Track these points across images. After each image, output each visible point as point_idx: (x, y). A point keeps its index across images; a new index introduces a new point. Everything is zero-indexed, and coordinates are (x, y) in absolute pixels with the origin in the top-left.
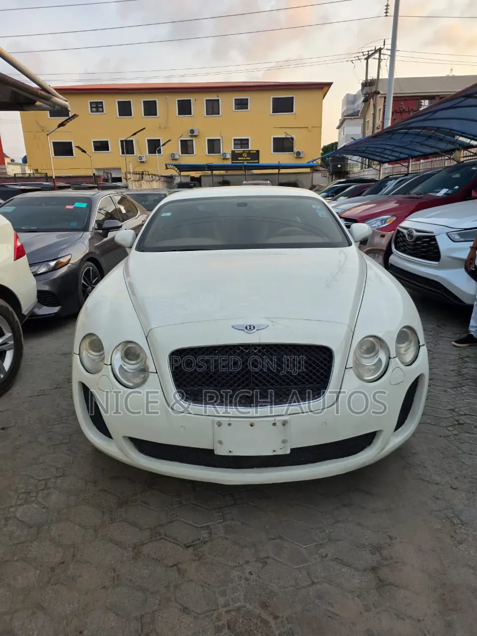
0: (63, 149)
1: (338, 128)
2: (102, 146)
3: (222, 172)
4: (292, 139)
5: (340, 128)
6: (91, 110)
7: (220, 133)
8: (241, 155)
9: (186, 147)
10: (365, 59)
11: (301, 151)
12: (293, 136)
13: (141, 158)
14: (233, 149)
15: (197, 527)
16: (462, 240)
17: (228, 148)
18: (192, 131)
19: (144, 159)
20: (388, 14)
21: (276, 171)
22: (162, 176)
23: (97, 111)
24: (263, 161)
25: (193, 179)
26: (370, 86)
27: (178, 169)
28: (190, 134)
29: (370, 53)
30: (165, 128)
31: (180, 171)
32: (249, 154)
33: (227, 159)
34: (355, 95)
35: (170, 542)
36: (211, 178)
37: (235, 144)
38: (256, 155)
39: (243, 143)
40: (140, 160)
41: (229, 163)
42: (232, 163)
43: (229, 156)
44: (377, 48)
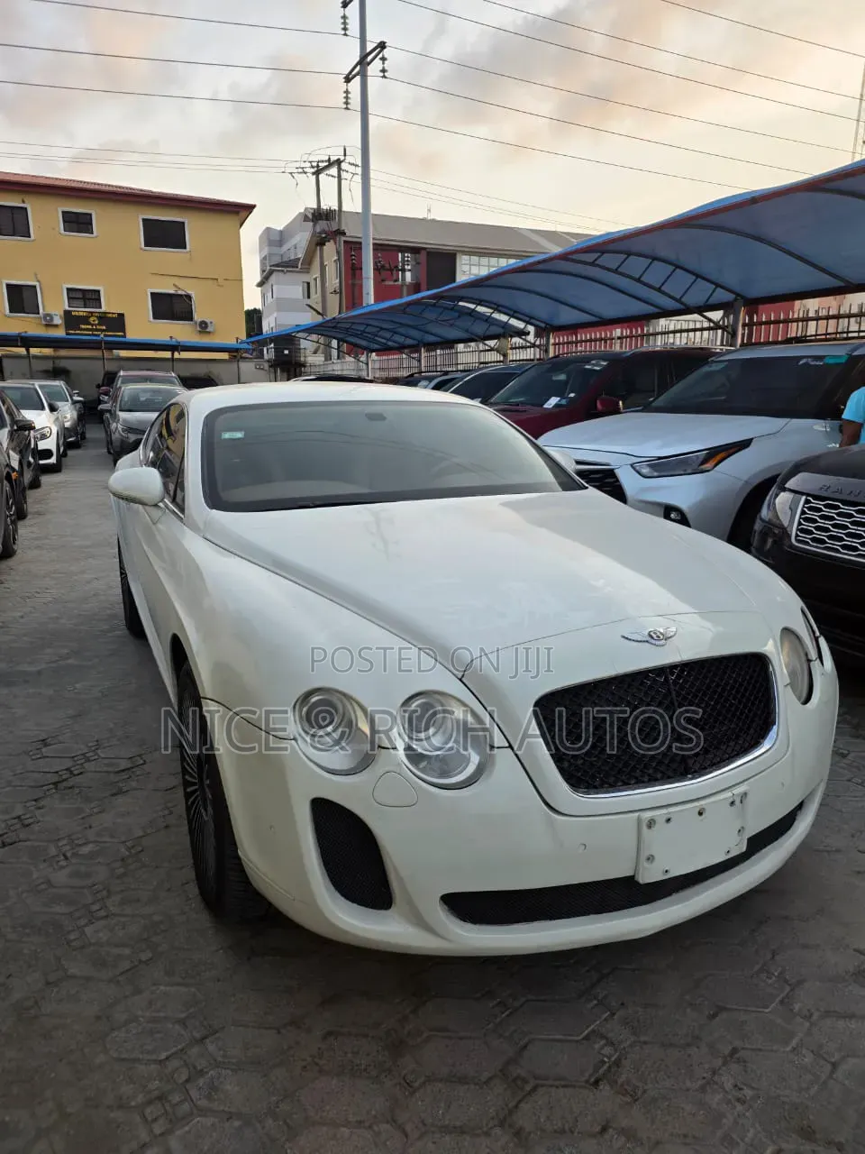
1: (260, 284)
3: (47, 351)
4: (189, 297)
5: (265, 286)
7: (36, 275)
8: (85, 320)
10: (313, 174)
11: (208, 321)
12: (189, 292)
14: (67, 308)
15: (577, 1041)
16: (656, 474)
17: (54, 304)
20: (349, 106)
21: (167, 354)
24: (133, 334)
26: (327, 219)
29: (322, 165)
32: (103, 318)
33: (56, 326)
34: (281, 232)
35: (557, 1087)
36: (27, 361)
37: (69, 298)
38: (118, 322)
39: (91, 297)
41: (60, 333)
42: (67, 334)
43: (58, 321)
44: (333, 159)
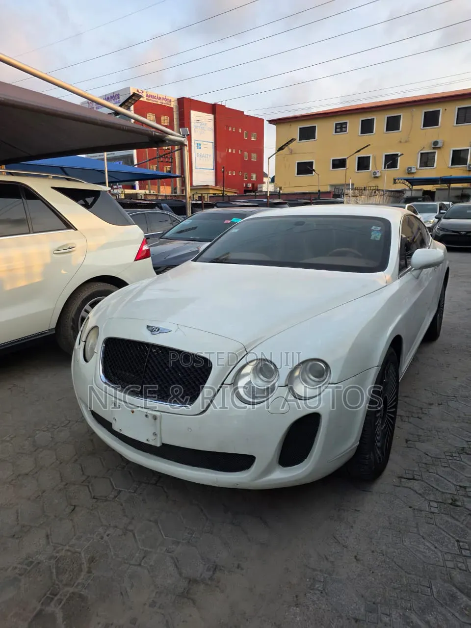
0: (305, 168)
2: (339, 164)
6: (336, 130)
9: (427, 160)
13: (375, 173)
15: (113, 488)
18: (436, 143)
19: (378, 175)
22: (388, 191)
23: (341, 131)
25: (426, 193)
27: (410, 183)
28: (433, 146)
30: (406, 142)
31: (412, 185)
35: (89, 490)
36: (447, 191)
40: (374, 175)
